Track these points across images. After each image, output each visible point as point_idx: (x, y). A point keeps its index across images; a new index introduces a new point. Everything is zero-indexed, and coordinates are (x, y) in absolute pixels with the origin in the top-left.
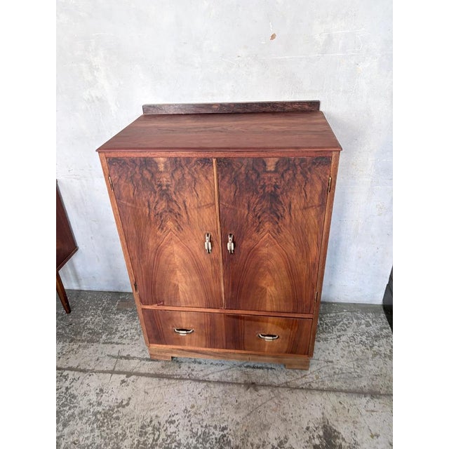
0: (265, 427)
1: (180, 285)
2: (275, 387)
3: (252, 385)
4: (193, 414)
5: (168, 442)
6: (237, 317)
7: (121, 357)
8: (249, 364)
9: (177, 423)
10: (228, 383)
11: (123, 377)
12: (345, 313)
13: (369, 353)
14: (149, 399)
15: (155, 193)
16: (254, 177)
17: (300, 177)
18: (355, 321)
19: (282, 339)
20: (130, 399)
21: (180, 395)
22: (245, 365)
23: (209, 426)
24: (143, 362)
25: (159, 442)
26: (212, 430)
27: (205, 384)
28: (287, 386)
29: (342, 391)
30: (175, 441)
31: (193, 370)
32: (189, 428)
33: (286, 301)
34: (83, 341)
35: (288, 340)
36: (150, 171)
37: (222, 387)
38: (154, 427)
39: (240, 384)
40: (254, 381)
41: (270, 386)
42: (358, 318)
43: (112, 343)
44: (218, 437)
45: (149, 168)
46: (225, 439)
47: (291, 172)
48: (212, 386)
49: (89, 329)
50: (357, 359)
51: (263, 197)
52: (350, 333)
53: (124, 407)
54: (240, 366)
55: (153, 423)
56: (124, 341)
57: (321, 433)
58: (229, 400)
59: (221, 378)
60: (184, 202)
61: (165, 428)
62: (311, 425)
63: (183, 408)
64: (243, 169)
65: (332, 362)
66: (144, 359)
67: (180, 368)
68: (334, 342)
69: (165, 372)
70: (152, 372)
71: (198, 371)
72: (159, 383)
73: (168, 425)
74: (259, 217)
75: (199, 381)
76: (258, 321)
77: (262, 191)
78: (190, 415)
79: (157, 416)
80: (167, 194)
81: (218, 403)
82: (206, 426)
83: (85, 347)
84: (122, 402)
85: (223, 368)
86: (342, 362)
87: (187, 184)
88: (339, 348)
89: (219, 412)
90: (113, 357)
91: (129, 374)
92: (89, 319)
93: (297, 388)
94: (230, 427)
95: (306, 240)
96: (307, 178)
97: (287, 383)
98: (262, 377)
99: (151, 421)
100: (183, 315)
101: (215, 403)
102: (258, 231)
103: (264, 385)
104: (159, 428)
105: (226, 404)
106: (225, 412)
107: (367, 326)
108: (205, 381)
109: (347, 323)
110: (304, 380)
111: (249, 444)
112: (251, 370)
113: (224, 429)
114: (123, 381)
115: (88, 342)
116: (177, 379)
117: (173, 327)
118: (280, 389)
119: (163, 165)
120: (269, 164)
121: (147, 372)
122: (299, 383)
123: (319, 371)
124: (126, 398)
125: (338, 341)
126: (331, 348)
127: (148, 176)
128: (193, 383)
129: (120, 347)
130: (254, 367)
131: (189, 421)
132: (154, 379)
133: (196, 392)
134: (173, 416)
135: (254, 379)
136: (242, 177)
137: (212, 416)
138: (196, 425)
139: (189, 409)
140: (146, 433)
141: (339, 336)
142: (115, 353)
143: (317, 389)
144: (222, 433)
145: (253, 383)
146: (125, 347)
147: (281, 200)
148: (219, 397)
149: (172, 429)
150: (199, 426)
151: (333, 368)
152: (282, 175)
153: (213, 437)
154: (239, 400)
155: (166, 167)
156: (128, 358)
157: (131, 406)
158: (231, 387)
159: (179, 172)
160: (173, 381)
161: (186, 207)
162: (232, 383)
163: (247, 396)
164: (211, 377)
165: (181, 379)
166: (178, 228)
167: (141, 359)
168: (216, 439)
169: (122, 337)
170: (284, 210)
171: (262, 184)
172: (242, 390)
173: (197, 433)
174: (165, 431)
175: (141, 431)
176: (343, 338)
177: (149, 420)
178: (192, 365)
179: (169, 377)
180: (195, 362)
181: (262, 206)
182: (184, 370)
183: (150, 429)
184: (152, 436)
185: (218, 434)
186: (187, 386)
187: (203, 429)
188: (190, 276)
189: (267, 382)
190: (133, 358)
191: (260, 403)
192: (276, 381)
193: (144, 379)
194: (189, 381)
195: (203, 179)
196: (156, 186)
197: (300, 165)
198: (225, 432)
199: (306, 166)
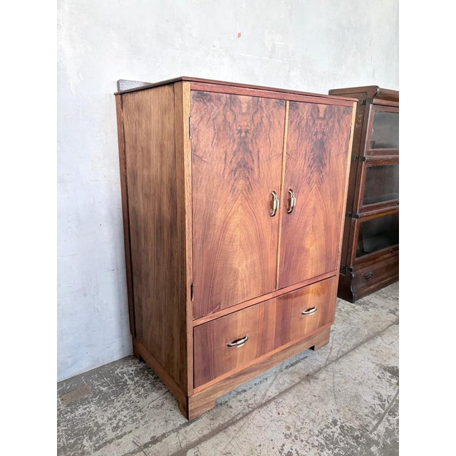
0: (357, 397)
1: (240, 269)
2: (325, 367)
3: (308, 377)
4: (297, 433)
6: (287, 297)
7: (146, 446)
8: (285, 365)
10: (290, 388)
17: (336, 125)
19: (319, 309)
21: (263, 429)
22: (284, 367)
23: (322, 430)
24: (182, 431)
26: (329, 431)
27: (273, 403)
28: (330, 362)
29: (362, 343)
31: (246, 401)
32: (309, 446)
33: (321, 262)
36: (233, 112)
37: (289, 395)
39: (299, 383)
40: (307, 374)
43: (109, 442)
44: (339, 431)
45: (233, 108)
46: (346, 428)
47: (332, 119)
48: (280, 400)
51: (315, 144)
54: (281, 371)
56: (126, 429)
57: (390, 375)
58: (309, 399)
59: (279, 389)
60: (258, 152)
62: (378, 374)
63: (282, 436)
66: (180, 428)
67: (231, 407)
69: (220, 421)
70: (206, 432)
71: (252, 398)
72: (229, 436)
74: (311, 167)
75: (265, 404)
76: (302, 294)
77: (315, 137)
78: (295, 436)
80: (245, 143)
81: (304, 408)
82: (321, 433)
85: (269, 381)
87: (264, 130)
89: (314, 414)
90: (134, 453)
93: (338, 358)
94: (337, 417)
96: (340, 126)
97: (327, 360)
98: (307, 367)
100: (239, 316)
101: (301, 410)
102: (309, 183)
103: (319, 370)
105: (311, 404)
106: (318, 410)
108: (269, 401)
110: (335, 350)
111: (365, 417)
112: (293, 368)
113: (335, 423)
116: (242, 418)
117: (227, 341)
118: (330, 367)
119: (246, 105)
120: (321, 110)
121: (200, 436)
122: (334, 354)
127: (230, 118)
128: (262, 410)
129: (129, 438)
130: (292, 365)
131: (302, 441)
132: (218, 436)
133: (275, 414)
134: (282, 449)
135: (304, 373)
136: (304, 123)
137: (313, 421)
138: (311, 439)
139: (289, 433)
142: (130, 448)
143: (349, 351)
144: (338, 427)
145: (308, 375)
146: (137, 433)
147: (326, 147)
148: (298, 404)
150: (315, 437)
152: (328, 122)
153: (336, 435)
154: (315, 394)
155: (248, 108)
156: (155, 441)
158: (296, 389)
159: (259, 115)
160: (241, 423)
161: (259, 158)
162: (294, 386)
163: (316, 387)
164: (271, 394)
165: (246, 415)
166: (248, 188)
167: (177, 430)
168: (339, 434)
169: (117, 427)
170: (326, 157)
171: (315, 130)
172: (307, 386)
173: (321, 443)
178: (239, 397)
179: (233, 422)
180: (239, 393)
181: (314, 154)
182: (237, 406)
185: (336, 430)
187: (322, 436)
188: (252, 253)
189: (315, 368)
190: (164, 436)
191: (331, 385)
192: (319, 363)
193: (207, 445)
194: (256, 411)
195: (277, 124)
196: (236, 132)
198: (339, 423)
199: (340, 114)
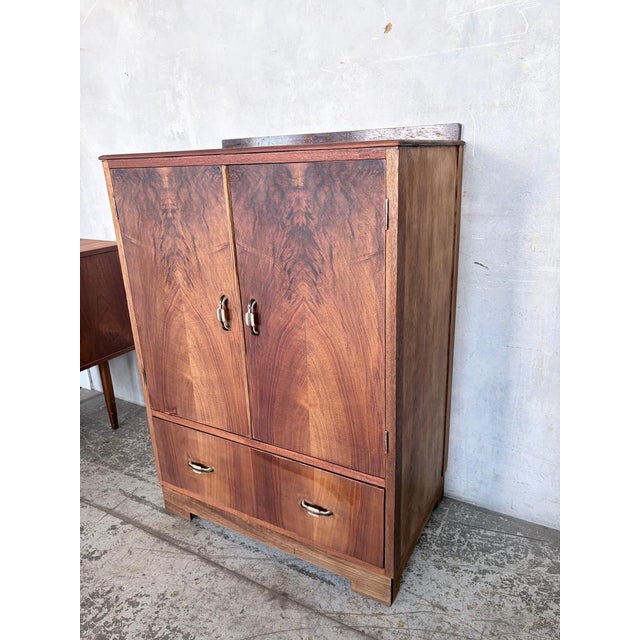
1: (194, 382)
2: (318, 613)
3: (281, 597)
4: (168, 605)
5: (110, 629)
6: (269, 458)
7: (133, 497)
8: (296, 563)
9: (140, 607)
10: (248, 580)
11: (117, 521)
12: (518, 537)
13: (530, 619)
14: (128, 562)
15: (160, 223)
16: (276, 198)
17: (340, 198)
18: (531, 556)
19: (338, 520)
20: (105, 552)
21: (170, 571)
22: (290, 563)
23: (179, 631)
24: (155, 511)
25: (97, 624)
27: (213, 569)
28: (338, 619)
30: (120, 632)
31: (210, 544)
32: (150, 621)
33: (339, 442)
34: (106, 464)
35: (347, 526)
36: (154, 189)
37: (234, 582)
38: (107, 601)
39: (264, 588)
40: (289, 592)
41: (309, 608)
42: (538, 553)
43: (135, 476)
45: (153, 184)
47: (327, 189)
48: (221, 575)
49: (123, 453)
50: (499, 621)
51: (291, 235)
52: (509, 572)
53: (91, 560)
54: (281, 562)
55: (110, 595)
56: (150, 479)
58: (233, 604)
59: (242, 568)
60: (193, 239)
61: (119, 608)
63: (162, 591)
64: (261, 183)
65: (444, 609)
66: (157, 508)
67: (195, 534)
68: (467, 578)
69: (171, 533)
70: (156, 528)
71: (218, 547)
72: (154, 546)
73: (126, 606)
74: (289, 272)
75: (208, 562)
77: (289, 223)
78: (162, 605)
79: (120, 588)
80: (173, 225)
81: (214, 604)
82: (174, 630)
83: (103, 473)
84: (94, 553)
85: (253, 555)
86: (465, 615)
87: (195, 209)
88: (471, 591)
89: (206, 617)
90: (125, 493)
91: (126, 521)
92: (131, 441)
93: (354, 629)
95: (360, 322)
96: (352, 201)
97: (341, 613)
98: (305, 590)
99: (109, 592)
100: (200, 437)
101: (209, 601)
102: (290, 298)
103: (300, 604)
104: (112, 606)
105: (225, 609)
106: (215, 620)
107: (550, 571)
108: (216, 564)
109: (512, 554)
112: (295, 573)
114: (114, 527)
115: (111, 467)
116: (181, 548)
117: (188, 457)
118: (323, 621)
119: (167, 179)
120: (295, 174)
121: (150, 525)
122: (362, 622)
123: (412, 616)
124: (102, 549)
125: (476, 579)
126: (455, 586)
127: (152, 196)
128: (199, 561)
129: (141, 484)
130: (301, 571)
131: (157, 612)
132: (152, 538)
133: (194, 576)
134: (141, 596)
135: (290, 589)
137: (193, 618)
138: (162, 622)
139: (168, 596)
140: (92, 604)
141: (485, 572)
142: (130, 489)
145: (285, 594)
146: (148, 486)
147: (317, 241)
148: (220, 595)
149: (127, 613)
150: (166, 625)
151: (441, 620)
152: (316, 196)
154: (246, 612)
155: (170, 182)
156: (140, 500)
157: (99, 563)
158: (249, 587)
159: (185, 190)
160: (174, 549)
161: (195, 247)
162: (253, 582)
163: (263, 609)
164: (228, 563)
165: (188, 551)
166: (188, 283)
167: (154, 507)
169: (153, 473)
170: (323, 260)
171: (289, 210)
172: (261, 599)
173: (156, 633)
174: (116, 612)
175: (88, 600)
176: (490, 578)
177: (107, 589)
178: (214, 537)
179: (172, 542)
180: (220, 534)
181: (292, 251)
182: (198, 539)
183: (101, 601)
184: (95, 612)
186: (188, 563)
187: (167, 632)
188: (206, 368)
189: (308, 601)
190: (146, 503)
191: (277, 627)
192: (324, 604)
193: (140, 534)
194: (195, 557)
195: (213, 201)
196: (161, 213)
197: (338, 175)
199: (347, 177)
